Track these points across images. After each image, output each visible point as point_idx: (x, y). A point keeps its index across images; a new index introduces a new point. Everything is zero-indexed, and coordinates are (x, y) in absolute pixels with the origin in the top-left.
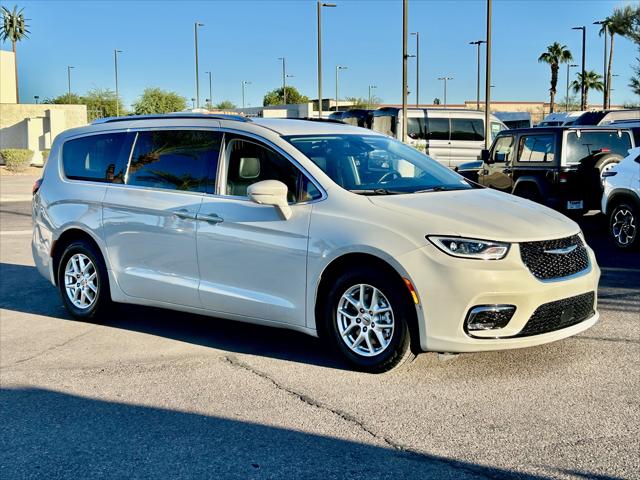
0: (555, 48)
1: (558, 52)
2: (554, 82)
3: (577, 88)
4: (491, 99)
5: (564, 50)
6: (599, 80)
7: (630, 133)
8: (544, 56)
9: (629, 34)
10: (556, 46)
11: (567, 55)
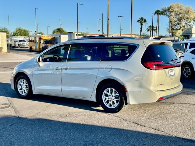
0: (142, 19)
1: (143, 20)
2: (141, 29)
3: (148, 30)
4: (132, 33)
5: (144, 19)
6: (154, 28)
7: (184, 44)
8: (138, 21)
9: (166, 15)
10: (142, 18)
11: (145, 21)
